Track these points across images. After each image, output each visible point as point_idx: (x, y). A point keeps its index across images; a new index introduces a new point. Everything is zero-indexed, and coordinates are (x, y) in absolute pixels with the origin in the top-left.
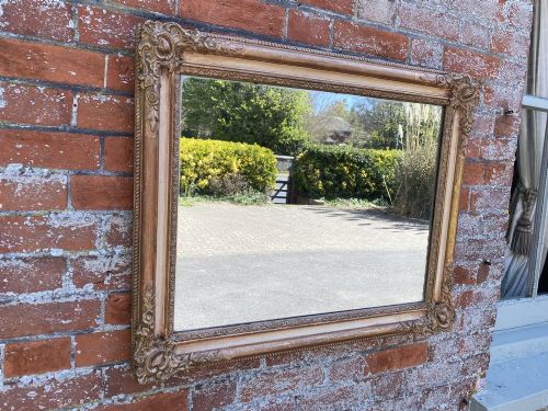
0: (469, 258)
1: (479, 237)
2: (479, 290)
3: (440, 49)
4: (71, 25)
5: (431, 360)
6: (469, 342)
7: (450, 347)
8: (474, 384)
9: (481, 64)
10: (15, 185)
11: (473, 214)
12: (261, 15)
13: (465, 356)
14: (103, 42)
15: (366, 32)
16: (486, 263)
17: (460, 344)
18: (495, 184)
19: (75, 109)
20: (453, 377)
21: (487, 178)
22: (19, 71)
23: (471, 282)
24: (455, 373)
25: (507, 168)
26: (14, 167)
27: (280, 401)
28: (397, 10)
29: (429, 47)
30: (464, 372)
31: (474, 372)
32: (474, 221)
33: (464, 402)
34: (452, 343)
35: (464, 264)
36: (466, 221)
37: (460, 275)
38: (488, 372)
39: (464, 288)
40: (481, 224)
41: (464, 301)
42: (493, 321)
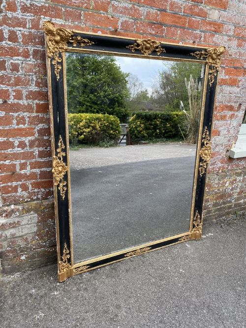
0: (235, 102)
1: (239, 95)
2: (237, 114)
3: (233, 28)
4: (135, 27)
5: (219, 135)
6: (232, 131)
7: (225, 132)
8: (232, 146)
11: (238, 87)
12: (180, 20)
13: (230, 136)
14: (141, 31)
15: (210, 23)
16: (240, 104)
17: (229, 131)
20: (225, 142)
21: (244, 74)
23: (235, 111)
28: (221, 15)
29: (230, 27)
30: (229, 140)
31: (232, 141)
32: (238, 90)
33: (228, 151)
34: (226, 130)
35: (233, 104)
36: (235, 89)
37: (231, 108)
38: (237, 142)
39: (232, 112)
40: (240, 91)
41: (232, 117)
42: (240, 125)
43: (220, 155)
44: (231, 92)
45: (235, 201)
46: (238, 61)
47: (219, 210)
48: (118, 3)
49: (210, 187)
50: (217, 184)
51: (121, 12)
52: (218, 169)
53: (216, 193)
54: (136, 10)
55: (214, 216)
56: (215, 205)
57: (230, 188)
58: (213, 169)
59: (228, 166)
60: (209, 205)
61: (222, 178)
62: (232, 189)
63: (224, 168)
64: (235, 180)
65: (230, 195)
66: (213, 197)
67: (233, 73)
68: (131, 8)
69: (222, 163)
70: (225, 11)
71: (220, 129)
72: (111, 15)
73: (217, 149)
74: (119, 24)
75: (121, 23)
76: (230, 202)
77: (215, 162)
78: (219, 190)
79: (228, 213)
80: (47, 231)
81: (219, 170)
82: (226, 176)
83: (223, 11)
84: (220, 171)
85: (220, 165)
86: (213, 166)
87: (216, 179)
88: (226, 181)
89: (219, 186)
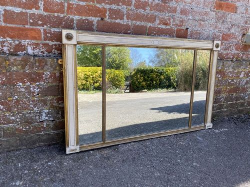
5: (236, 12)
7: (243, 10)
8: (248, 29)
13: (248, 16)
27: (186, 7)
30: (246, 22)
33: (244, 35)
43: (235, 38)
45: (248, 98)
47: (232, 106)
49: (224, 75)
50: (231, 73)
53: (230, 84)
55: (225, 112)
56: (227, 99)
57: (245, 81)
58: (227, 54)
59: (243, 54)
60: (221, 98)
61: (237, 67)
62: (247, 83)
63: (238, 56)
65: (244, 90)
66: (226, 88)
69: (237, 50)
71: (238, 4)
73: (233, 31)
76: (243, 98)
77: (230, 46)
78: (233, 80)
79: (240, 112)
80: (16, 99)
81: (233, 58)
84: (235, 59)
85: (234, 51)
86: (227, 52)
87: (230, 65)
88: (241, 71)
89: (233, 75)
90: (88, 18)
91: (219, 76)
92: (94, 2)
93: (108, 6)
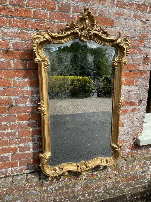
0: (135, 99)
1: (138, 93)
2: (139, 108)
4: (26, 46)
5: (123, 126)
6: (136, 122)
8: (138, 134)
9: (137, 43)
10: (17, 82)
11: (136, 86)
13: (135, 126)
17: (133, 123)
18: (143, 77)
19: (27, 65)
21: (141, 76)
22: (16, 57)
23: (136, 105)
24: (131, 130)
25: (148, 73)
26: (16, 78)
30: (134, 130)
31: (138, 131)
32: (137, 88)
33: (135, 138)
34: (130, 122)
35: (133, 100)
36: (133, 88)
37: (132, 104)
38: (143, 131)
39: (133, 107)
40: (139, 89)
41: (133, 111)
42: (144, 117)
43: (127, 142)
44: (129, 90)
46: (132, 65)
47: (133, 190)
48: (7, 29)
49: (119, 169)
50: (126, 168)
51: (11, 36)
52: (126, 155)
53: (126, 176)
54: (24, 34)
55: (127, 195)
57: (141, 171)
60: (121, 186)
61: (131, 163)
62: (143, 172)
63: (133, 153)
64: (146, 164)
66: (124, 179)
67: (128, 75)
68: (20, 33)
69: (130, 149)
70: (112, 28)
72: (2, 39)
74: (11, 45)
75: (12, 44)
78: (129, 173)
82: (135, 160)
83: (111, 28)
84: (130, 156)
85: (128, 151)
87: (124, 163)
88: (135, 165)
89: (128, 169)
90: (4, 155)
91: (115, 172)
92: (7, 145)
93: (18, 146)
